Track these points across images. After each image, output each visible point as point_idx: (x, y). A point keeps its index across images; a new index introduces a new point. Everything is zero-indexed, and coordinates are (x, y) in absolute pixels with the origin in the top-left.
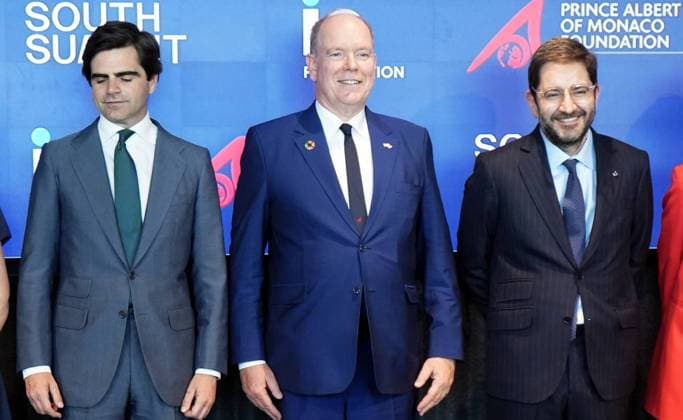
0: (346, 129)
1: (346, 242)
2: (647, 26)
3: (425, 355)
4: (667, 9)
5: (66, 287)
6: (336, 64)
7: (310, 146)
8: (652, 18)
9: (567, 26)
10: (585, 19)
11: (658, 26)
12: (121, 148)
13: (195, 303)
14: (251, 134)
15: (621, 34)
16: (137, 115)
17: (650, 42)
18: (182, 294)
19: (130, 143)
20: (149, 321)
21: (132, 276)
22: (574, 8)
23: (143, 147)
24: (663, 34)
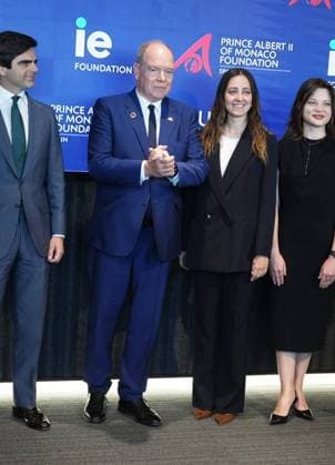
2: (267, 54)
4: (278, 45)
8: (270, 50)
9: (224, 51)
10: (234, 48)
11: (273, 55)
12: (15, 109)
15: (253, 58)
17: (268, 63)
21: (21, 183)
22: (228, 41)
24: (275, 60)
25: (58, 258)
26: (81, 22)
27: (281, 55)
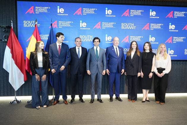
0: (116, 48)
1: (116, 58)
3: (122, 69)
5: (91, 63)
6: (115, 42)
7: (113, 49)
12: (96, 49)
13: (103, 64)
14: (107, 48)
15: (136, 39)
16: (98, 46)
17: (139, 40)
18: (102, 63)
19: (97, 49)
20: (99, 66)
21: (98, 61)
22: (131, 37)
23: (98, 49)
25: (104, 74)
26: (107, 35)
27: (141, 38)
